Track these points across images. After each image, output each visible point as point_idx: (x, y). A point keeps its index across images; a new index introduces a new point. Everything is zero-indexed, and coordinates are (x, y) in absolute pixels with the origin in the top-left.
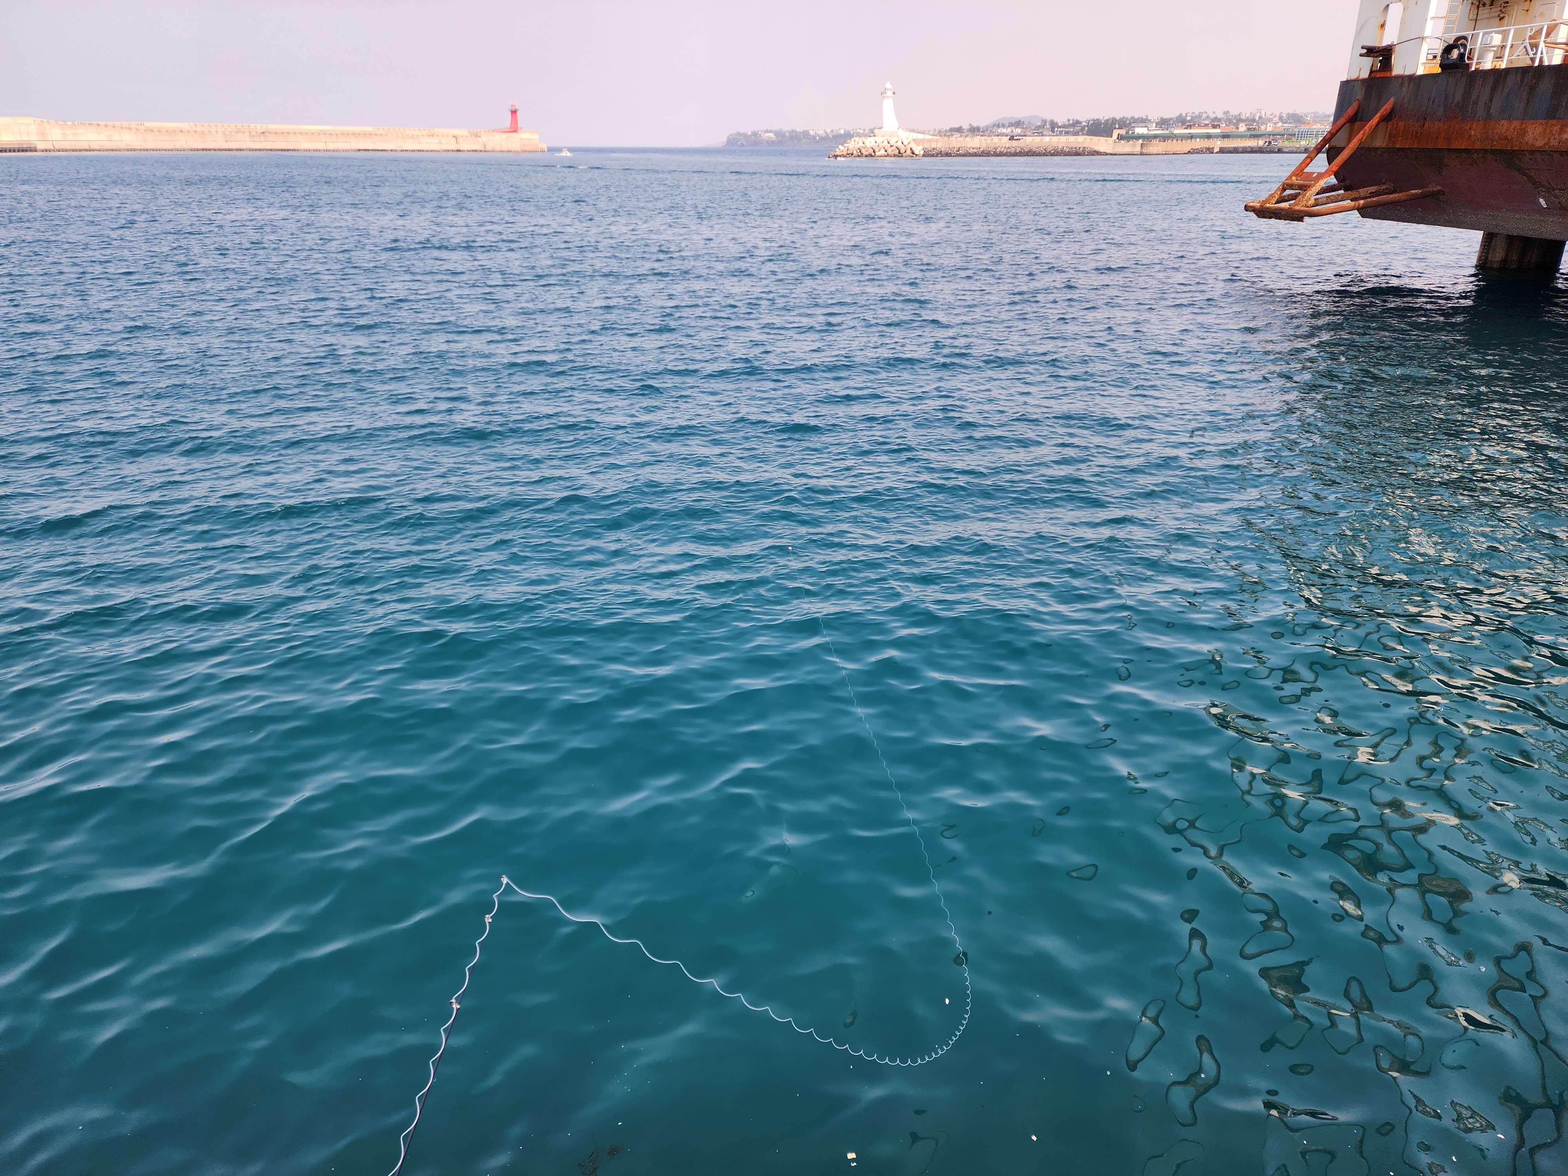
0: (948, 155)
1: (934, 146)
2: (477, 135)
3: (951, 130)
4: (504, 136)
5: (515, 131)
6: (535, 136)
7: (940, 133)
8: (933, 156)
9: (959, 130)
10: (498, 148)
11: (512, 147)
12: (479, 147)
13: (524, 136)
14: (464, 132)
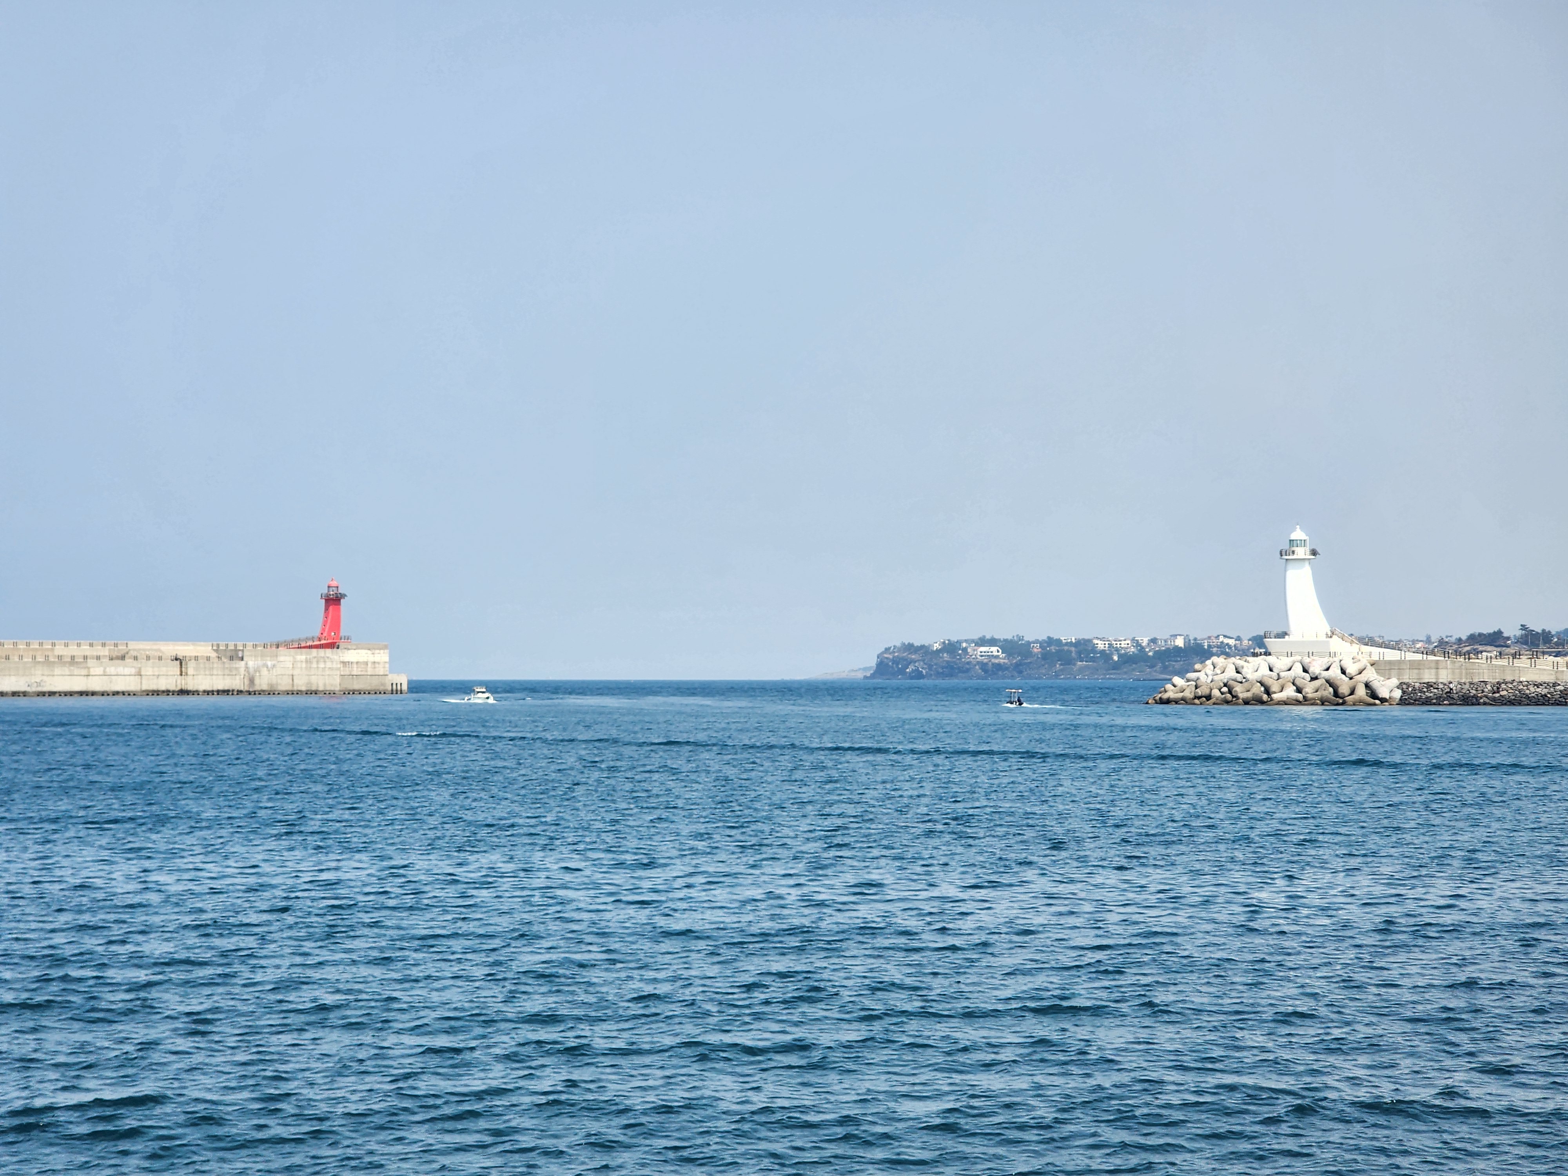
0: (1467, 700)
1: (1428, 677)
2: (235, 656)
3: (1473, 639)
4: (302, 656)
5: (332, 646)
6: (382, 657)
7: (1443, 647)
8: (1427, 702)
9: (1495, 639)
10: (284, 684)
11: (320, 682)
12: (237, 683)
13: (352, 655)
14: (204, 649)
